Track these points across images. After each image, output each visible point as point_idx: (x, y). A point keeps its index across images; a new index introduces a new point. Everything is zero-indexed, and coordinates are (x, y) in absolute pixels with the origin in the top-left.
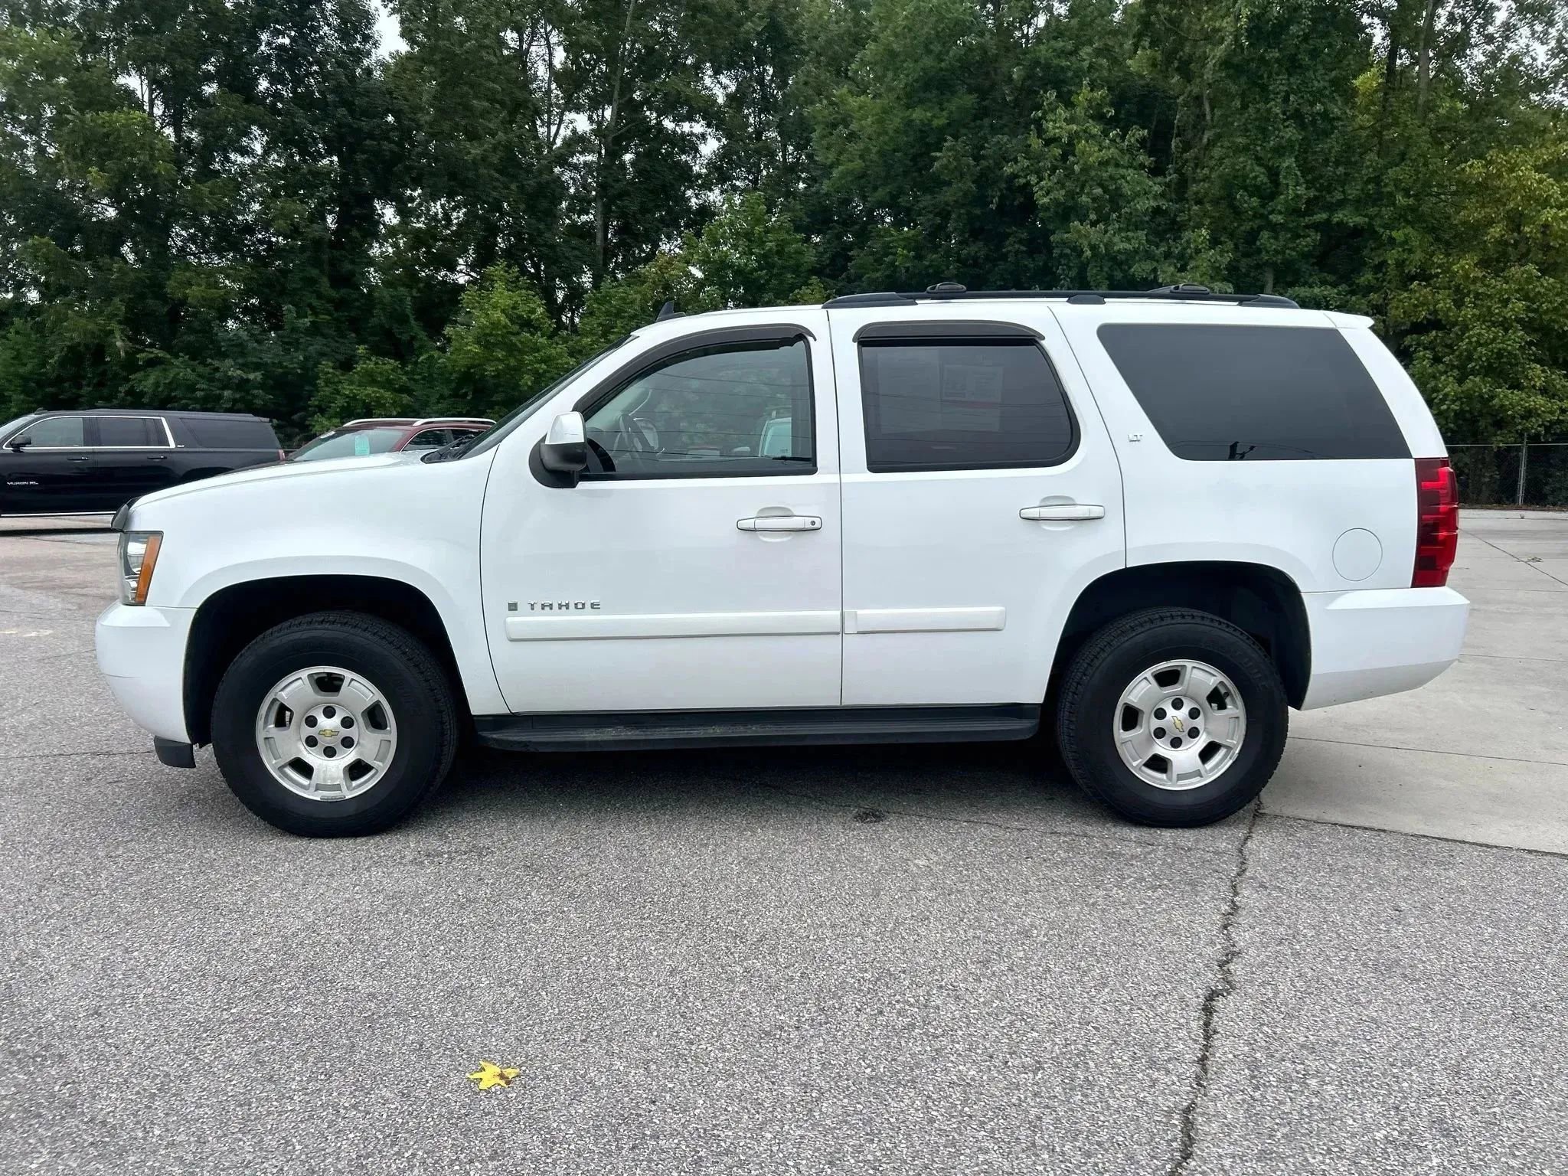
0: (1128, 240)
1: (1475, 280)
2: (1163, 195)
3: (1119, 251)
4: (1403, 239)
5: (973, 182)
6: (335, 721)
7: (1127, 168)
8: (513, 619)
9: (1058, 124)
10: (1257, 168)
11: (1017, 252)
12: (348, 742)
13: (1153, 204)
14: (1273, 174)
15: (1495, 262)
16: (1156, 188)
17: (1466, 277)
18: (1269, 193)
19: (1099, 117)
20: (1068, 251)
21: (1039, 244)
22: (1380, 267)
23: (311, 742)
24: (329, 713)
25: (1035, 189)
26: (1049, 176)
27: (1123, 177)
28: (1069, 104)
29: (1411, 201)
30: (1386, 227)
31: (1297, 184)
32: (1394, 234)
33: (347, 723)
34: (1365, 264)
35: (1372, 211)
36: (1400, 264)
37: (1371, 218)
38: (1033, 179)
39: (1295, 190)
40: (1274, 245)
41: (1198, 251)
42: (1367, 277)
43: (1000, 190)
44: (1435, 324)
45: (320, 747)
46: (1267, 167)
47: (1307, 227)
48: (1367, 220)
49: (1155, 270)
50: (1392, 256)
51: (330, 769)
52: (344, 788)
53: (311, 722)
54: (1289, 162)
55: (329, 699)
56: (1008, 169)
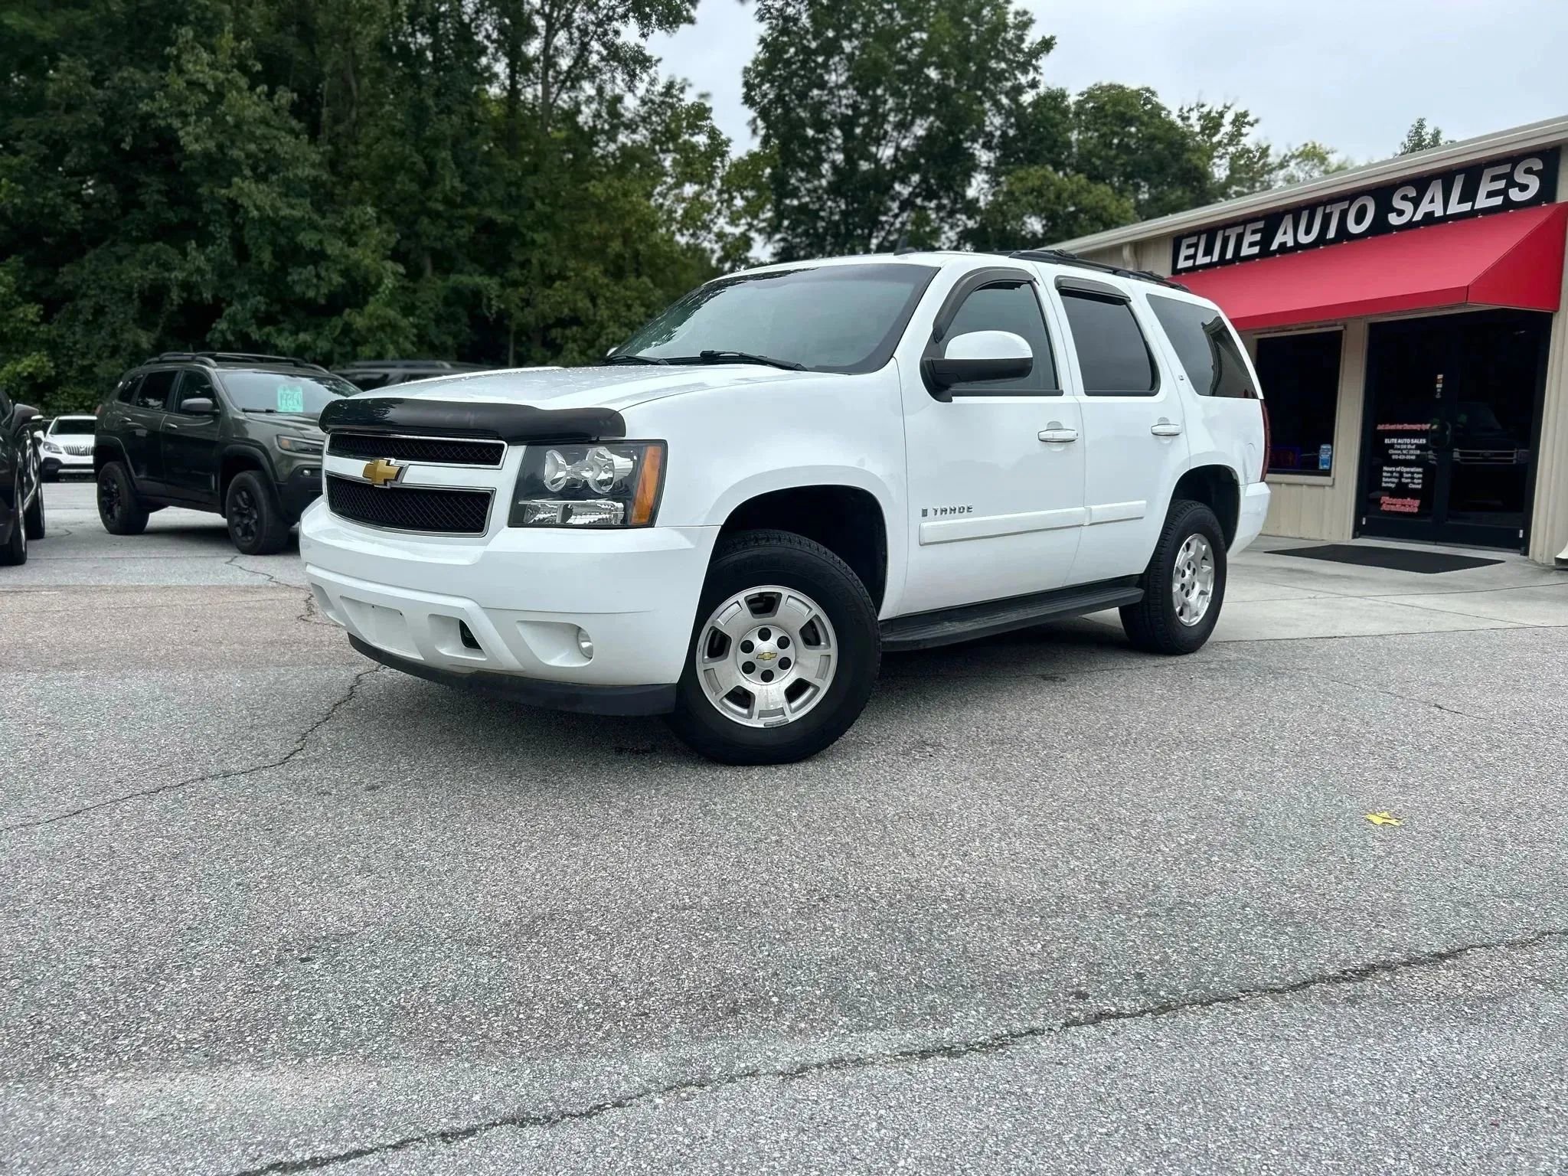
0: (292, 207)
1: (601, 287)
2: (320, 164)
3: (283, 218)
4: (543, 242)
5: (100, 115)
6: (772, 643)
7: (278, 129)
8: (926, 524)
9: (199, 66)
10: (415, 155)
11: (157, 202)
12: (785, 664)
13: (314, 172)
14: (431, 164)
15: (617, 272)
16: (314, 156)
17: (595, 281)
18: (428, 181)
19: (244, 69)
20: (220, 207)
21: (181, 195)
22: (525, 264)
23: (749, 668)
24: (765, 635)
25: (181, 133)
26: (196, 122)
27: (275, 137)
28: (212, 50)
29: (548, 209)
30: (529, 228)
31: (453, 177)
32: (536, 236)
33: (783, 643)
34: (510, 260)
35: (516, 212)
36: (543, 264)
37: (516, 217)
38: (176, 123)
39: (451, 182)
40: (434, 232)
41: (363, 227)
42: (515, 273)
43: (133, 129)
44: (575, 320)
45: (757, 673)
46: (426, 157)
47: (461, 218)
48: (512, 219)
49: (321, 242)
50: (536, 257)
51: (770, 694)
52: (787, 712)
53: (748, 647)
54: (445, 154)
55: (765, 620)
56: (144, 107)
